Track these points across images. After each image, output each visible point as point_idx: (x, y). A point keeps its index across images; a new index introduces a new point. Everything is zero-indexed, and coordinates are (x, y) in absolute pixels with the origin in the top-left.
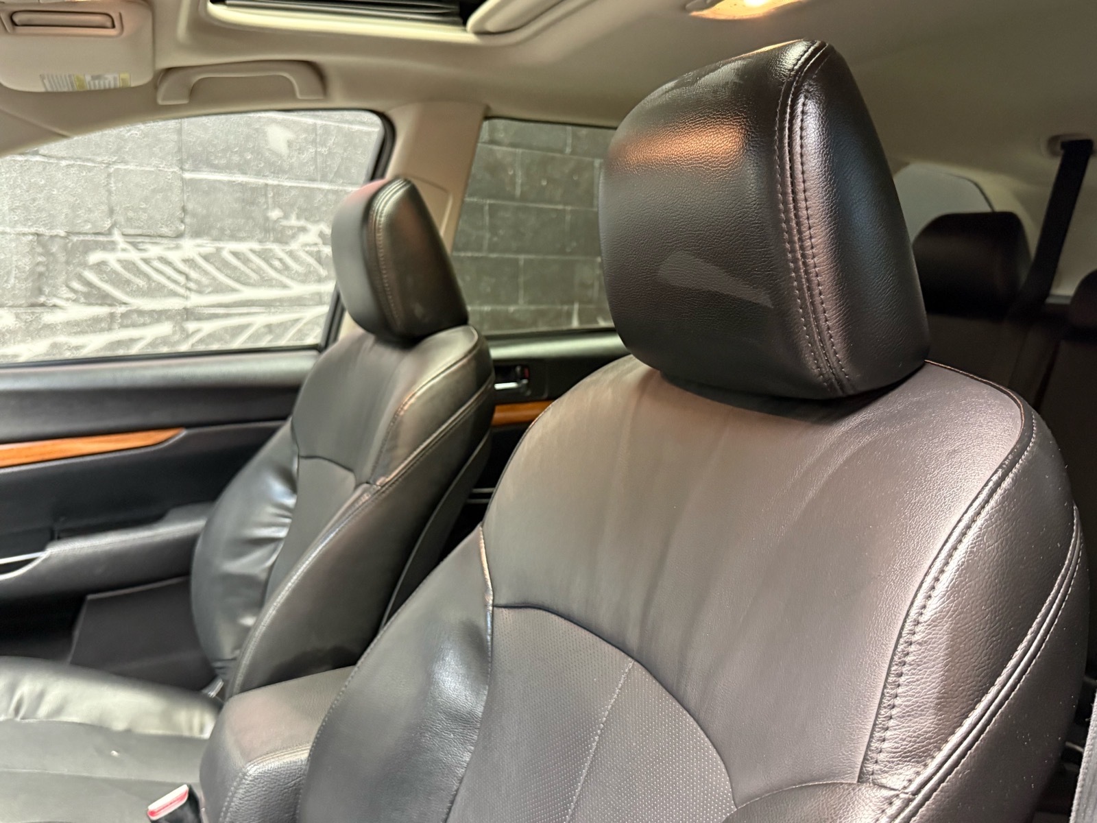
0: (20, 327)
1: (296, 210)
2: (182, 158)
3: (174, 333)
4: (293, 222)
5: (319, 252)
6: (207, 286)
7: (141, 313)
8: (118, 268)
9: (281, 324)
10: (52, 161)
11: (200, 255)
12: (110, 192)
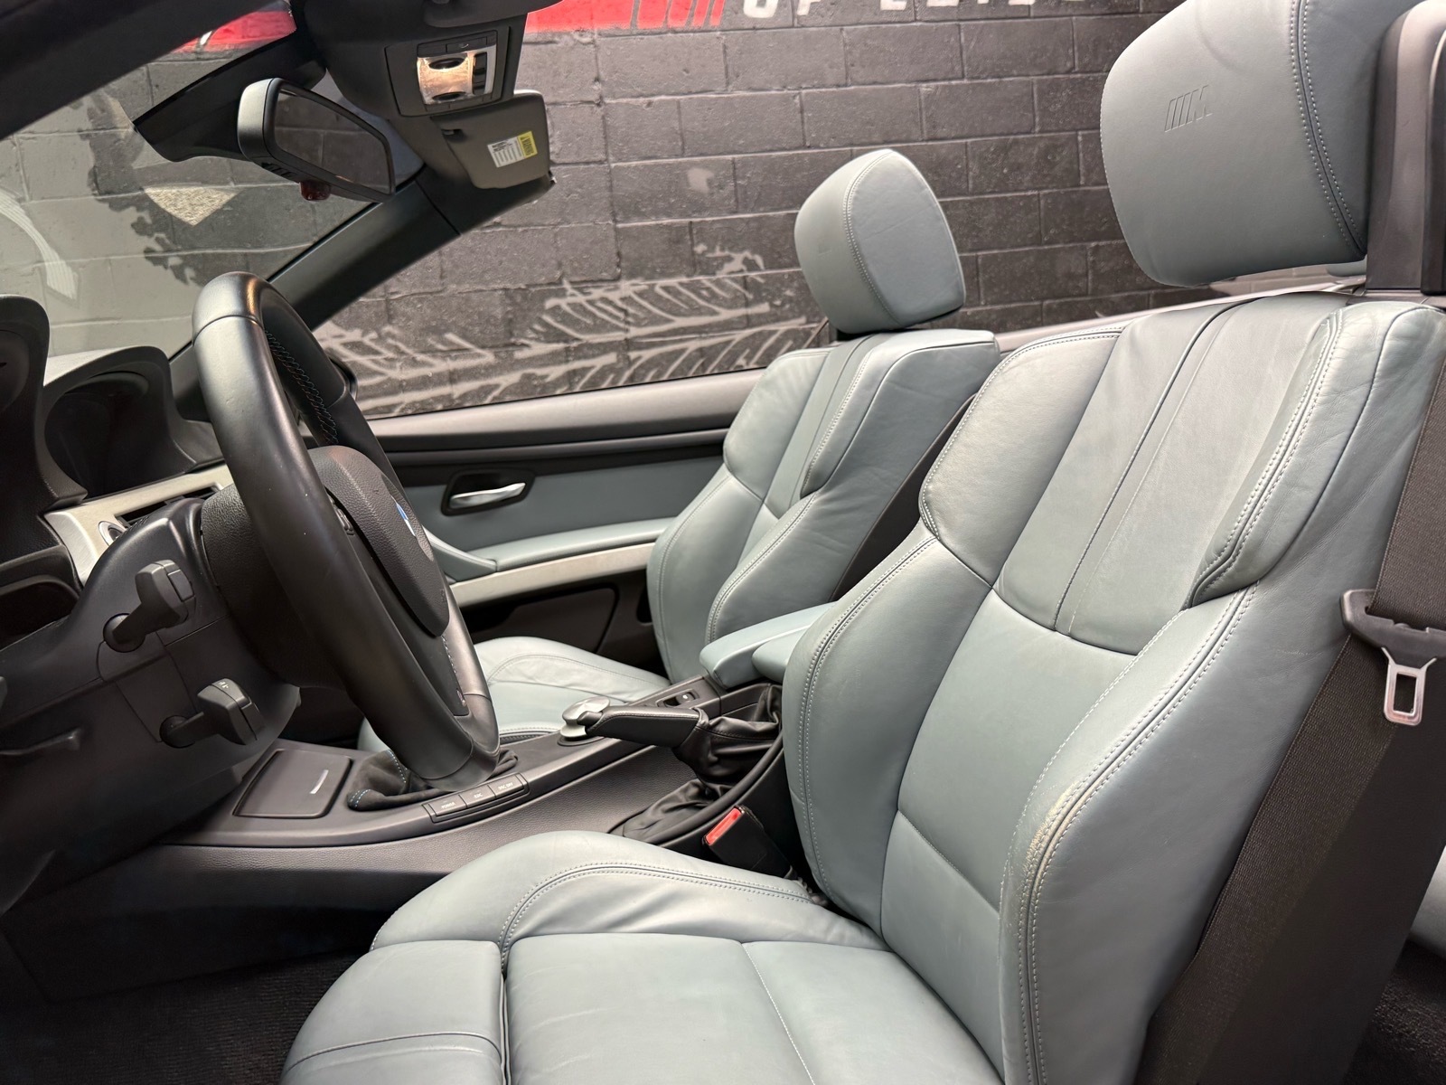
0: (499, 363)
1: (719, 243)
2: (613, 212)
3: (619, 361)
4: (718, 253)
6: (645, 319)
7: (590, 346)
8: (568, 309)
9: (711, 347)
10: (511, 229)
11: (635, 293)
12: (558, 249)
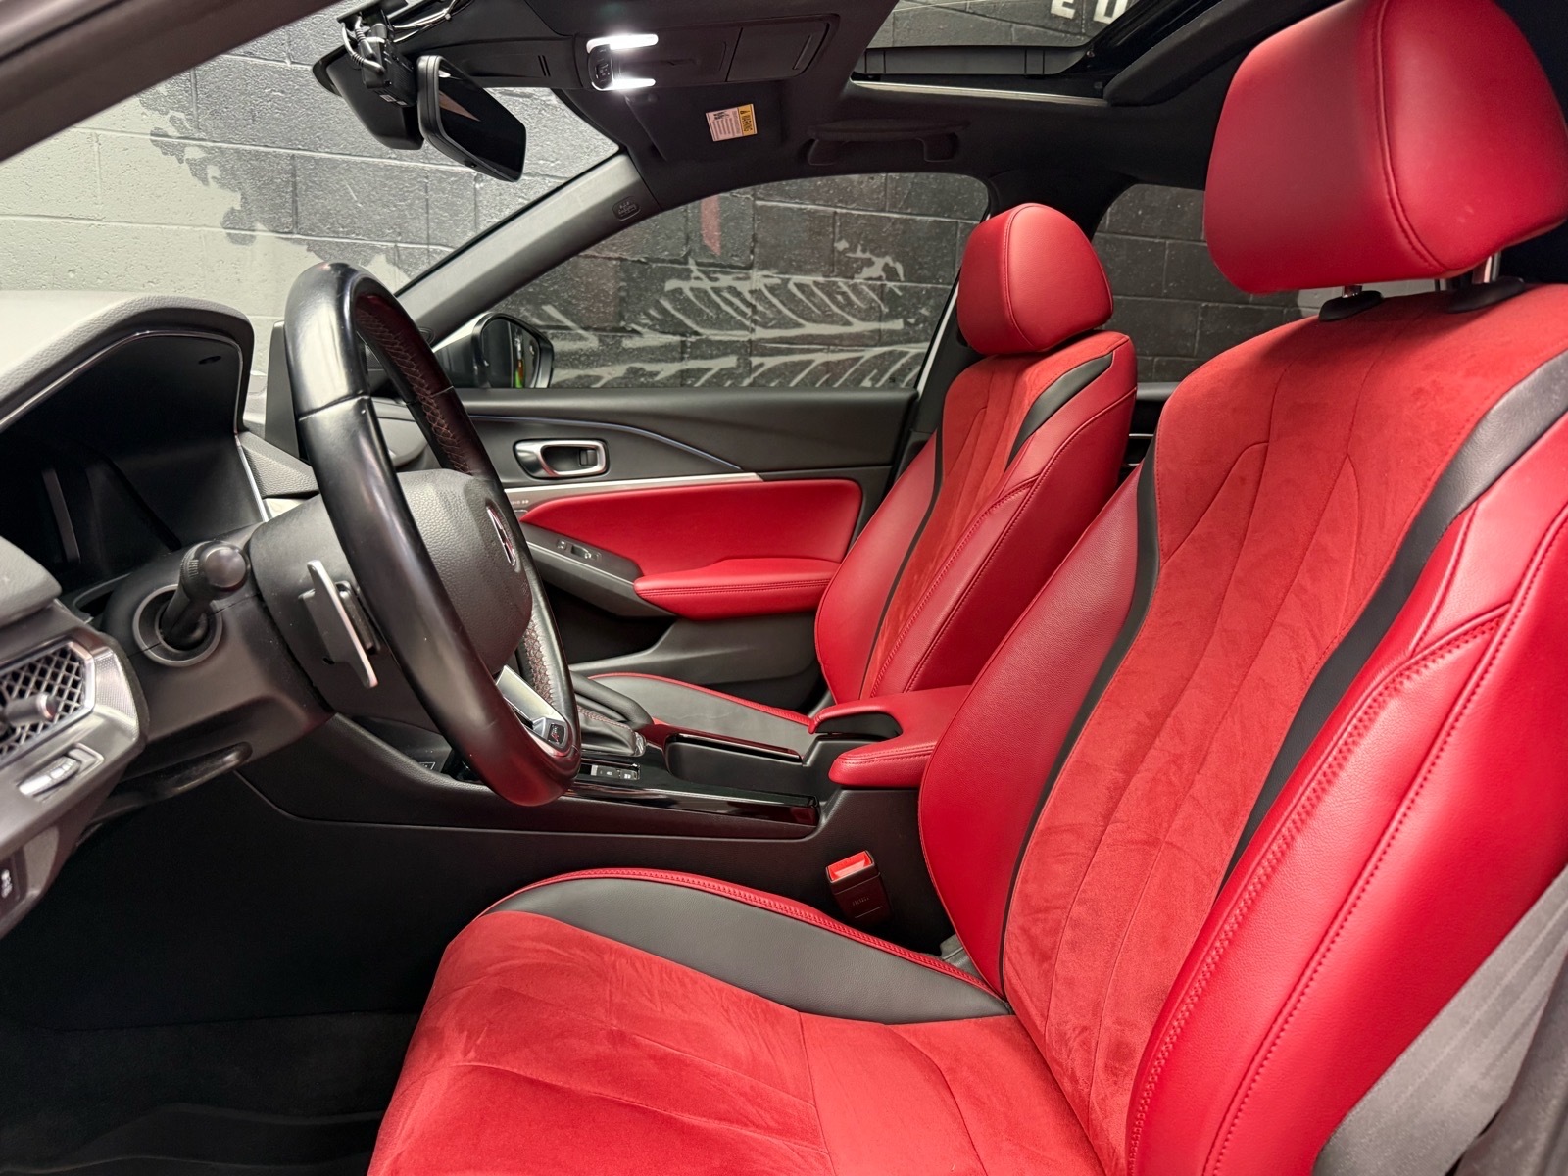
0: (602, 350)
1: (862, 242)
3: (738, 366)
4: (859, 254)
5: (883, 286)
6: (772, 319)
7: (709, 343)
8: (690, 295)
9: (839, 362)
11: (766, 286)
12: (687, 220)
